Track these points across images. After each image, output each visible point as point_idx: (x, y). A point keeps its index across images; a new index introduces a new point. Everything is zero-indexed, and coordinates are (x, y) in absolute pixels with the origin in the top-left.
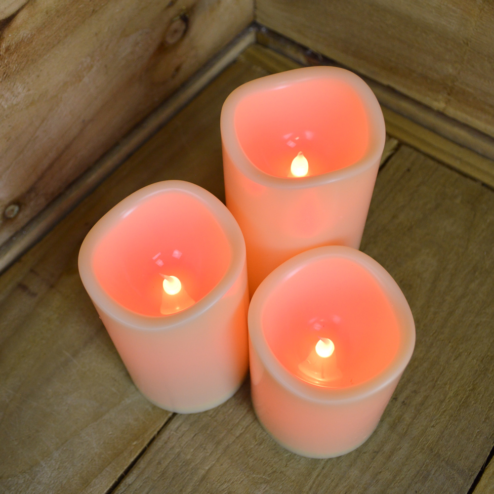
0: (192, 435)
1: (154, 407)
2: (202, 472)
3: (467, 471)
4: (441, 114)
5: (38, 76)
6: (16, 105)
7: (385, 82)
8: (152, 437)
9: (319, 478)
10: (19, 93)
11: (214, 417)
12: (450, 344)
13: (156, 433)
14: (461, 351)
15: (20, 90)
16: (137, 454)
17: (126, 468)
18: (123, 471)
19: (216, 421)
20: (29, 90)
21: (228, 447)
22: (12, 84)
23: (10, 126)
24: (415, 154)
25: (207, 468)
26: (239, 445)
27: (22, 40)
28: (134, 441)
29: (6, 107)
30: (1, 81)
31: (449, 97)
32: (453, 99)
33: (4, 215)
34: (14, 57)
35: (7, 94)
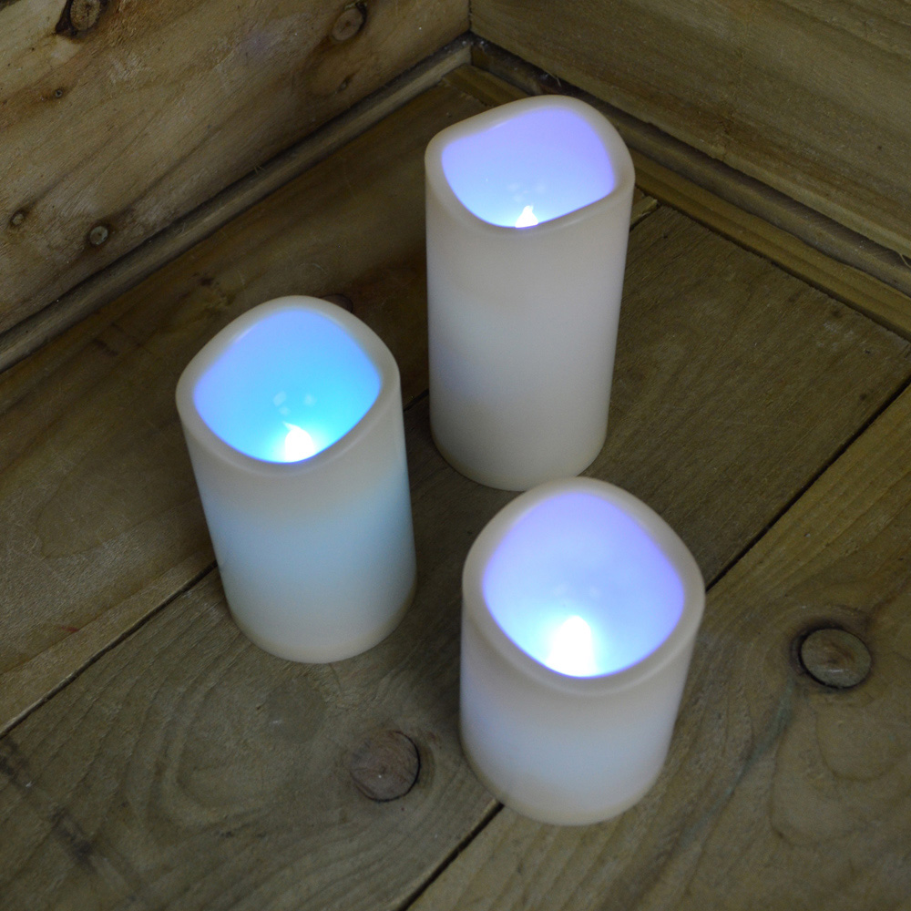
4: (721, 165)
5: (159, 49)
6: (128, 82)
7: (645, 118)
10: (132, 67)
14: (698, 457)
15: (134, 63)
20: (145, 66)
22: (127, 53)
23: (115, 110)
24: (680, 217)
29: (114, 81)
30: (114, 47)
31: (728, 137)
32: (732, 139)
33: (88, 239)
34: (134, 18)
35: (118, 66)
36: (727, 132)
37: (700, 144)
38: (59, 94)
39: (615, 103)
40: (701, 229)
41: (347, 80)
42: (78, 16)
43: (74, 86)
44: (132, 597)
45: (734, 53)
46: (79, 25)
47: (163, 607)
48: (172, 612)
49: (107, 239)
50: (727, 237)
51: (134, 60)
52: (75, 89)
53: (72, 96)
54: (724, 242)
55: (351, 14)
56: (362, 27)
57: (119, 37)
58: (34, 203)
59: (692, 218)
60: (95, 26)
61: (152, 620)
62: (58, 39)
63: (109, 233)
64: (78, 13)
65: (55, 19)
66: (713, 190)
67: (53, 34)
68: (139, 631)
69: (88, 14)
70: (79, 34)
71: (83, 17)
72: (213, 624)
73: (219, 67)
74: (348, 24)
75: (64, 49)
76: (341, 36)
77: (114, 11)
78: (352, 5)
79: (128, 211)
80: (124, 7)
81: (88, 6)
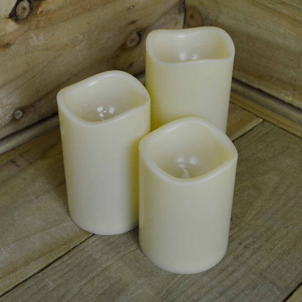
0: (102, 246)
1: (81, 229)
2: (104, 266)
3: (283, 288)
5: (53, 34)
6: (38, 46)
7: (257, 86)
8: (76, 245)
9: (182, 279)
10: (41, 40)
11: (119, 239)
12: (282, 221)
13: (79, 243)
14: (288, 225)
16: (64, 253)
17: (55, 258)
18: (53, 260)
19: (119, 241)
20: (46, 41)
21: (124, 255)
22: (39, 33)
23: (31, 58)
24: (272, 126)
25: (108, 264)
26: (132, 255)
27: (50, 11)
28: (63, 246)
30: (34, 29)
31: (294, 92)
32: (296, 93)
33: (13, 115)
34: (44, 18)
35: (35, 38)
36: (294, 90)
37: (281, 96)
38: (7, 45)
39: (244, 80)
40: (283, 131)
41: (131, 65)
42: (19, 12)
43: (14, 43)
44: (12, 275)
46: (19, 16)
47: (26, 280)
48: (31, 283)
49: (22, 117)
50: (294, 135)
51: (41, 38)
52: (15, 45)
53: (13, 48)
54: (293, 137)
55: (134, 36)
56: (139, 42)
57: (36, 25)
59: (278, 127)
60: (27, 18)
61: (20, 286)
62: (10, 20)
63: (23, 114)
64: (19, 11)
65: (9, 11)
66: (287, 117)
67: (7, 18)
68: (13, 291)
69: (24, 12)
70: (19, 20)
71: (22, 13)
72: (50, 290)
73: (77, 48)
74: (133, 40)
75: (12, 25)
76: (130, 45)
77: (35, 13)
78: (135, 32)
79: (32, 105)
80: (39, 12)
81: (24, 9)
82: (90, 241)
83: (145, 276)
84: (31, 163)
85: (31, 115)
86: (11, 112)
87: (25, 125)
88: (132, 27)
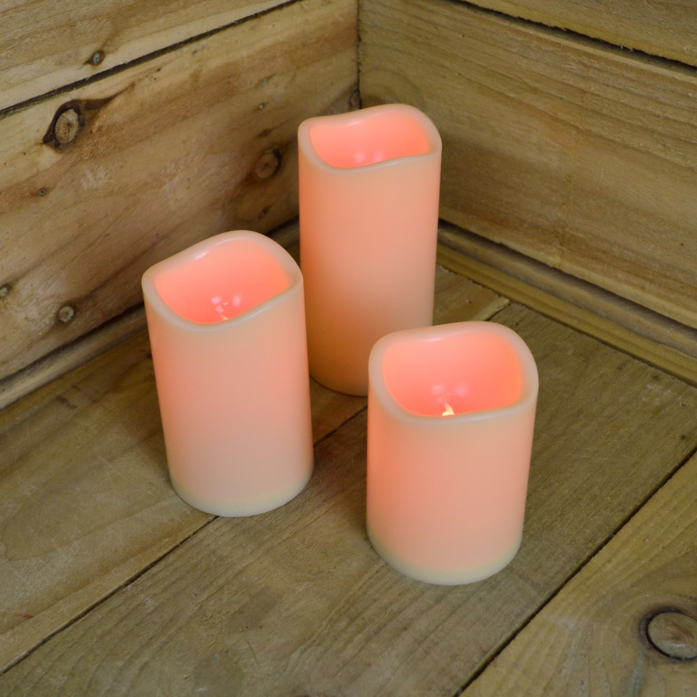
0: (232, 536)
1: (194, 510)
2: (239, 567)
3: (542, 585)
4: (556, 271)
5: (122, 167)
6: (96, 190)
7: (497, 239)
8: (186, 536)
9: (371, 580)
10: (100, 178)
11: (260, 521)
12: (540, 475)
13: (191, 533)
14: (552, 481)
15: (102, 176)
16: (168, 550)
17: (153, 560)
18: (150, 563)
19: (261, 525)
20: (110, 178)
21: (272, 548)
22: (96, 167)
23: (85, 211)
24: (527, 311)
25: (245, 564)
26: (285, 547)
27: (114, 125)
28: (165, 538)
29: (86, 188)
30: (87, 160)
31: (562, 248)
32: (566, 250)
33: (57, 315)
34: (104, 139)
35: (89, 176)
36: (561, 245)
37: (540, 256)
38: (42, 192)
39: (473, 229)
40: (545, 319)
41: (265, 211)
42: (61, 131)
43: (54, 188)
44: (80, 591)
45: (565, 180)
46: (61, 139)
47: (106, 598)
48: (115, 601)
49: (73, 318)
50: (566, 325)
51: (101, 174)
52: (55, 190)
53: (52, 196)
54: (563, 328)
55: (269, 157)
56: (278, 169)
57: (92, 153)
58: (17, 280)
59: (537, 312)
60: (74, 142)
61: (96, 608)
62: (45, 148)
63: (75, 313)
64: (61, 130)
65: (44, 131)
66: (552, 293)
67: (41, 144)
68: (85, 617)
69: (69, 131)
70: (61, 146)
71: (65, 133)
72: (149, 611)
73: (167, 187)
74: (267, 165)
75: (48, 156)
76: (262, 175)
77: (89, 131)
78: (270, 151)
79: (90, 296)
80: (96, 129)
81: (69, 125)
82: (211, 528)
83: (309, 580)
84: (95, 401)
85: (88, 313)
86: (54, 311)
87: (79, 333)
88: (264, 142)
